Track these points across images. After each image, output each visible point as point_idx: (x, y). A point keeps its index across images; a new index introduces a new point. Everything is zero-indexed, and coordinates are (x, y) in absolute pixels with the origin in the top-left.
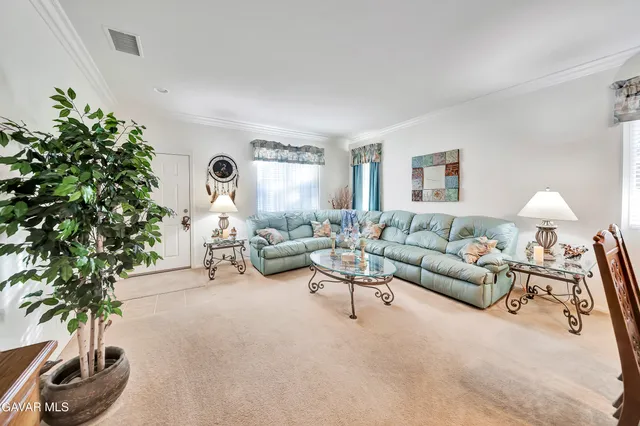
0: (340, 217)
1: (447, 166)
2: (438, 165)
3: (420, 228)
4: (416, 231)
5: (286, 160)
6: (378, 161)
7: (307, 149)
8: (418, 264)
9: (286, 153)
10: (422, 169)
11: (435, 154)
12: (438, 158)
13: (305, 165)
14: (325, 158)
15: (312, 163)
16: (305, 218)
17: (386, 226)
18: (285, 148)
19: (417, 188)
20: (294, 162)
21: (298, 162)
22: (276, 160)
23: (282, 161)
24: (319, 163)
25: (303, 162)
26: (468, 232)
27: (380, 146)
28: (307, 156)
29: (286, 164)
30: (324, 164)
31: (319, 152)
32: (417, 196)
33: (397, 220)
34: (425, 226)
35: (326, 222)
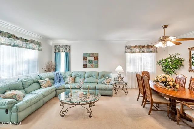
0: (53, 76)
1: (94, 57)
2: (92, 57)
3: (89, 77)
4: (87, 77)
5: (18, 46)
6: (69, 52)
7: (32, 41)
8: (95, 89)
9: (17, 42)
10: (87, 57)
11: (91, 53)
12: (92, 55)
13: (31, 50)
14: (42, 47)
15: (35, 49)
16: (34, 79)
17: (75, 77)
18: (17, 38)
19: (85, 63)
20: (24, 47)
21: (26, 48)
22: (10, 45)
23: (14, 46)
24: (39, 50)
25: (29, 48)
26: (103, 76)
27: (69, 46)
28: (32, 45)
29: (17, 48)
30: (41, 50)
31: (39, 44)
32: (85, 66)
33: (80, 74)
34: (90, 76)
35: (47, 79)
